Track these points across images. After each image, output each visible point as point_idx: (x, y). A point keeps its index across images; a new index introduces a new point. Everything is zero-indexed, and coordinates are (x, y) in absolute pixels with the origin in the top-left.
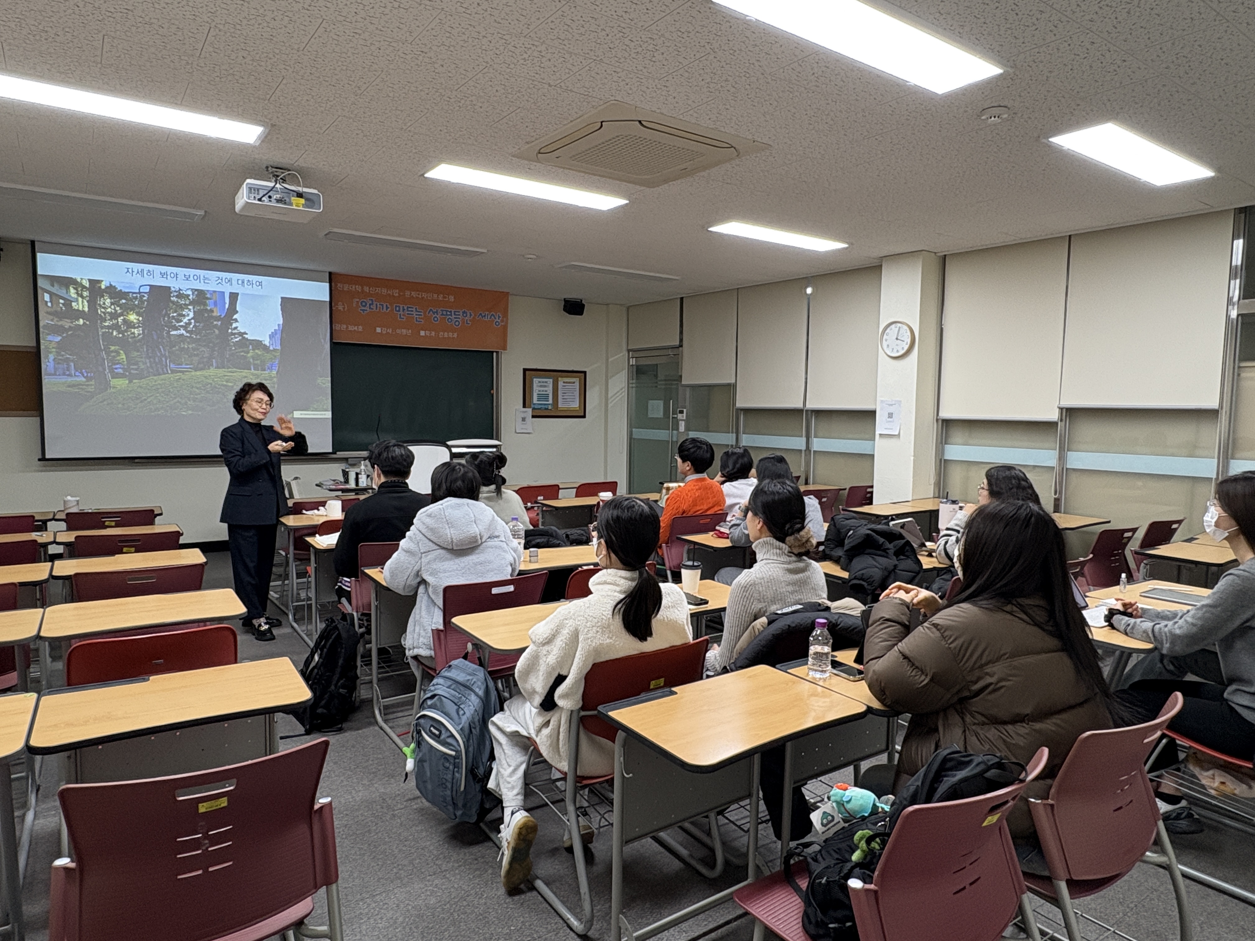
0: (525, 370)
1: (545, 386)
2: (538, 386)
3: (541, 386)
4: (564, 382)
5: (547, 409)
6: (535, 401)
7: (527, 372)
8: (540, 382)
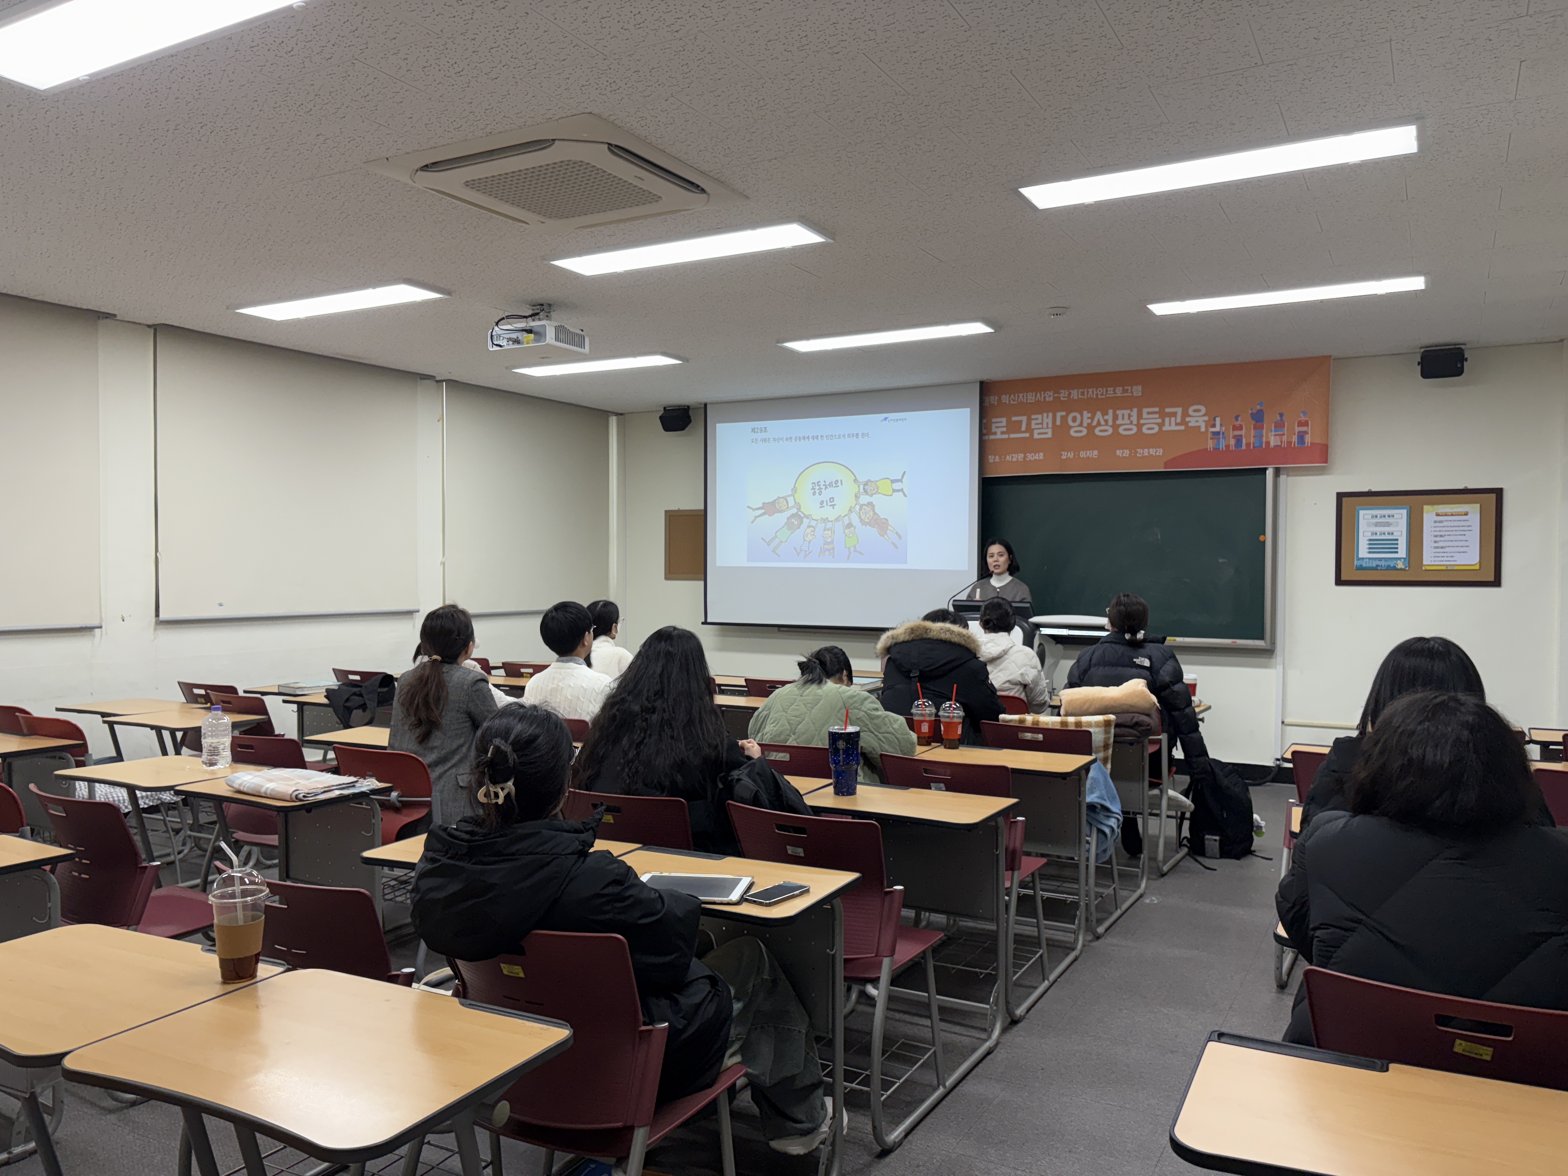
0: (1340, 496)
1: (1388, 524)
2: (1368, 525)
3: (1377, 524)
4: (1438, 515)
5: (1395, 568)
6: (1363, 551)
7: (1344, 500)
8: (1372, 517)
